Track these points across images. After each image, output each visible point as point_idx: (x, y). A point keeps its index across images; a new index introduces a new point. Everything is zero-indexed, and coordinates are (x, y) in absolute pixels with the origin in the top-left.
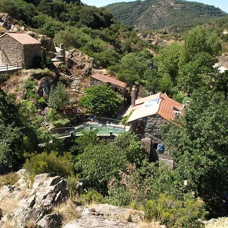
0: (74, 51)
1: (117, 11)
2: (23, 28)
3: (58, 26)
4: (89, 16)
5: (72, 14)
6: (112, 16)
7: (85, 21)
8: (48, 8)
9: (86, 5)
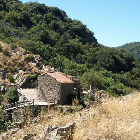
0: (102, 92)
1: (136, 52)
2: (53, 69)
3: (80, 68)
4: (107, 58)
5: (89, 56)
6: (134, 59)
7: (104, 63)
8: (64, 49)
9: (104, 47)
